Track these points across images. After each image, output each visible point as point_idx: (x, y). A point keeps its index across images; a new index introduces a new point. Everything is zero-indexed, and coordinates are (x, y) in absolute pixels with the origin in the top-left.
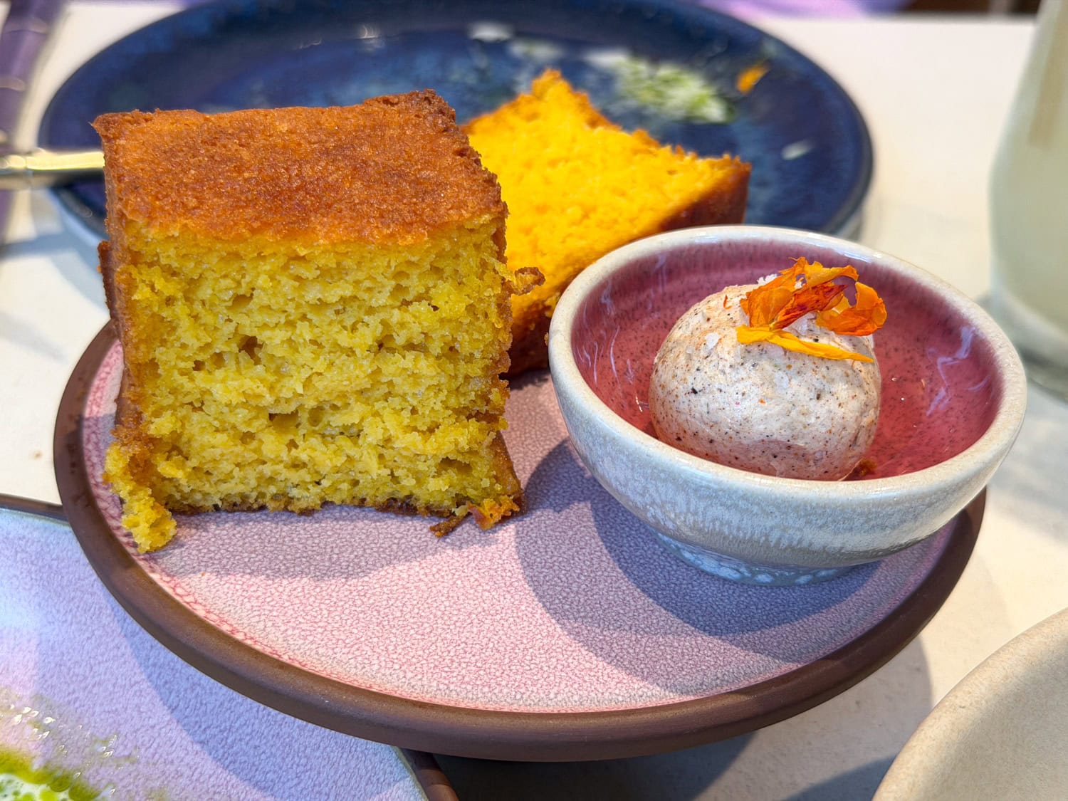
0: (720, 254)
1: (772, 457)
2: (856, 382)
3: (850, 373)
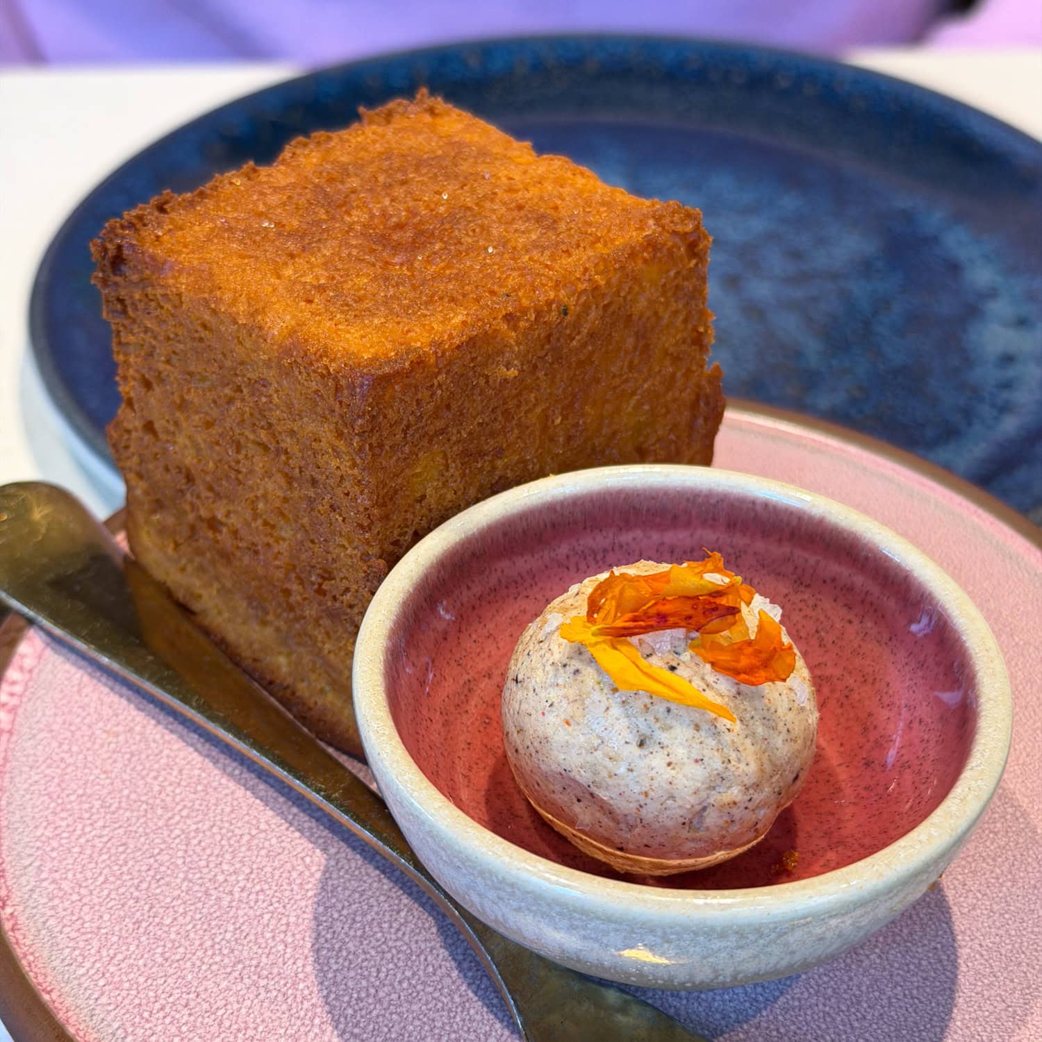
0: (752, 514)
1: (575, 801)
2: (712, 742)
3: (705, 726)
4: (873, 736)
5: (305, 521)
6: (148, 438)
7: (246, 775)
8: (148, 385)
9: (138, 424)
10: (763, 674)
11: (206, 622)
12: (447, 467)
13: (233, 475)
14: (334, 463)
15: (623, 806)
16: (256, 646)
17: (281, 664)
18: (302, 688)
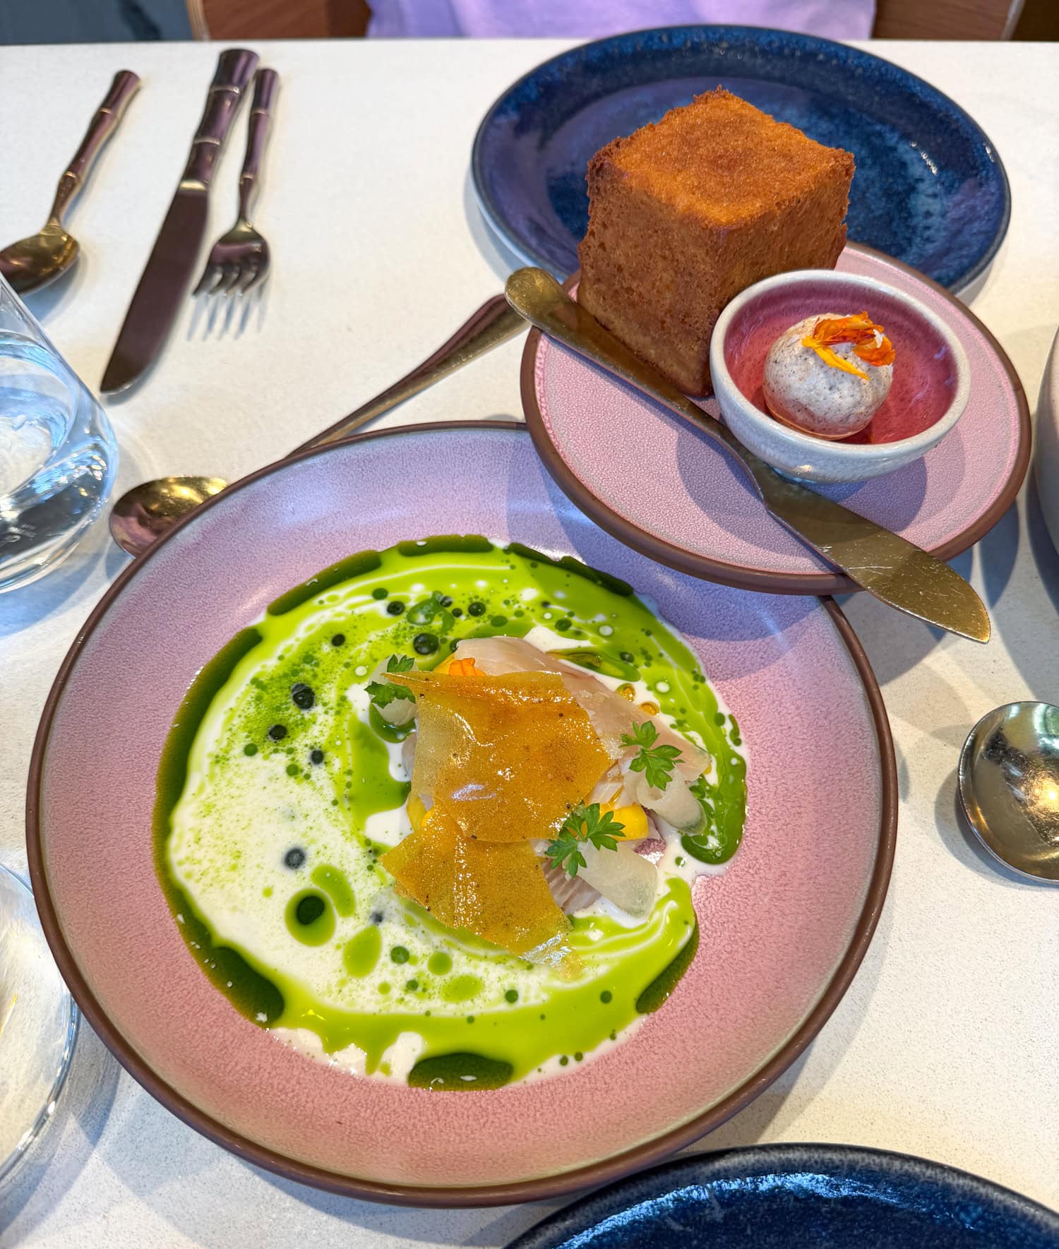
2: (858, 389)
3: (856, 382)
4: (905, 389)
5: (682, 292)
6: (600, 250)
7: (641, 400)
8: (605, 226)
9: (597, 244)
10: (881, 362)
11: (615, 334)
12: (744, 269)
13: (645, 269)
14: (702, 267)
15: (819, 413)
16: (640, 345)
17: (652, 353)
18: (661, 364)
